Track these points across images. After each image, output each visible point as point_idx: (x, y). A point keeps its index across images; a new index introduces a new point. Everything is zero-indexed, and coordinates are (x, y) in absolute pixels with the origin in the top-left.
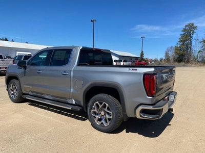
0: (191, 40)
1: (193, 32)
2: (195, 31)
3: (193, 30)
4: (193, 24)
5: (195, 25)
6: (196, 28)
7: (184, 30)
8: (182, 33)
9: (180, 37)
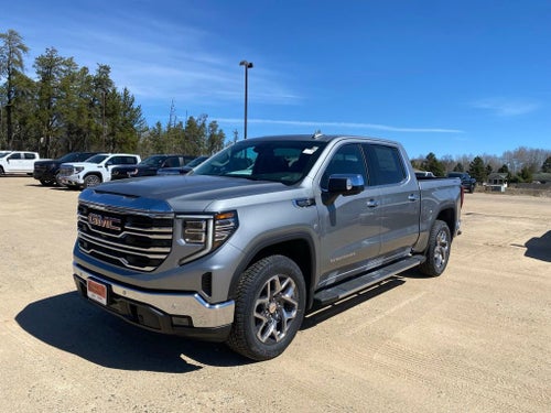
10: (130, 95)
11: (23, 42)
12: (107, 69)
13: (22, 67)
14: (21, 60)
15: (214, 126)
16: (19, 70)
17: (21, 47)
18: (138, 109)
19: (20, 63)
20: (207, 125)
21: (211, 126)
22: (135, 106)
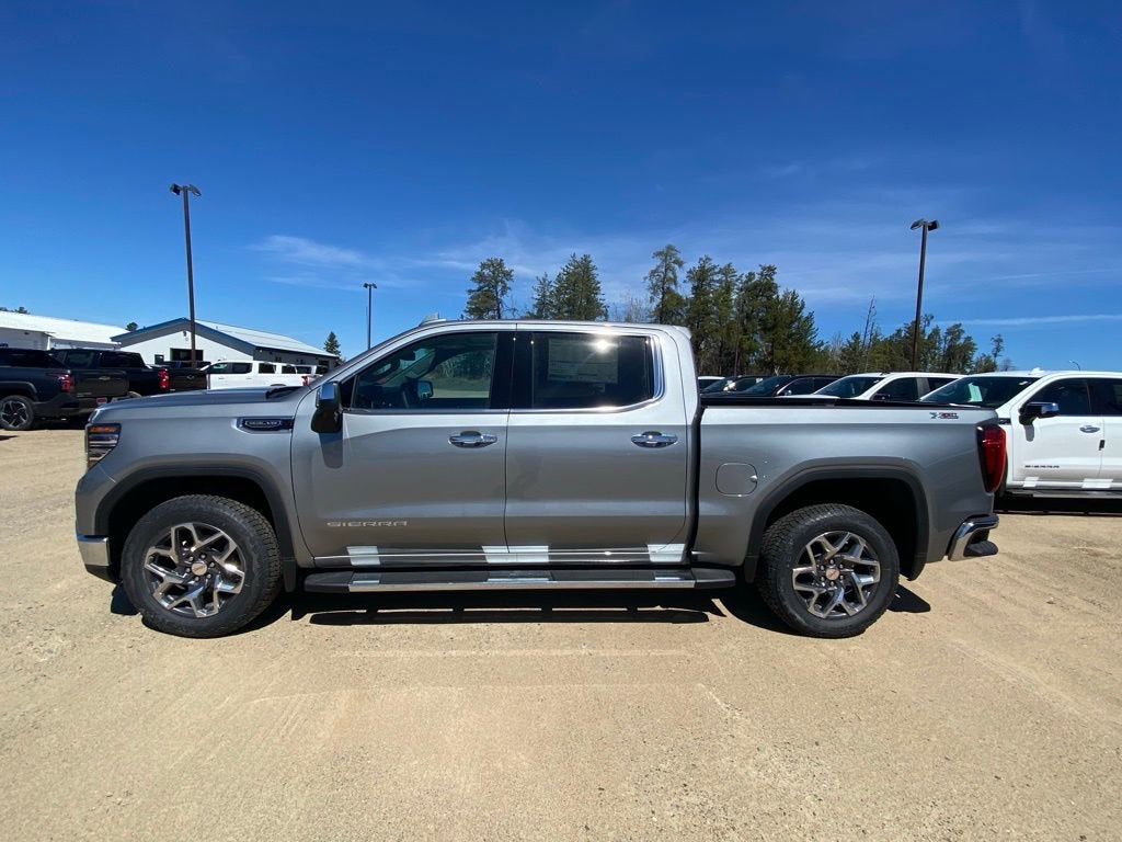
0: (498, 310)
1: (505, 288)
2: (509, 284)
3: (503, 282)
4: (501, 264)
5: (507, 268)
6: (508, 275)
7: (480, 277)
8: (475, 286)
9: (467, 297)
10: (799, 299)
11: (679, 256)
12: (771, 270)
13: (676, 284)
14: (675, 277)
15: (955, 332)
16: (673, 287)
17: (677, 262)
18: (810, 318)
19: (674, 281)
20: (942, 333)
21: (949, 332)
22: (805, 313)
